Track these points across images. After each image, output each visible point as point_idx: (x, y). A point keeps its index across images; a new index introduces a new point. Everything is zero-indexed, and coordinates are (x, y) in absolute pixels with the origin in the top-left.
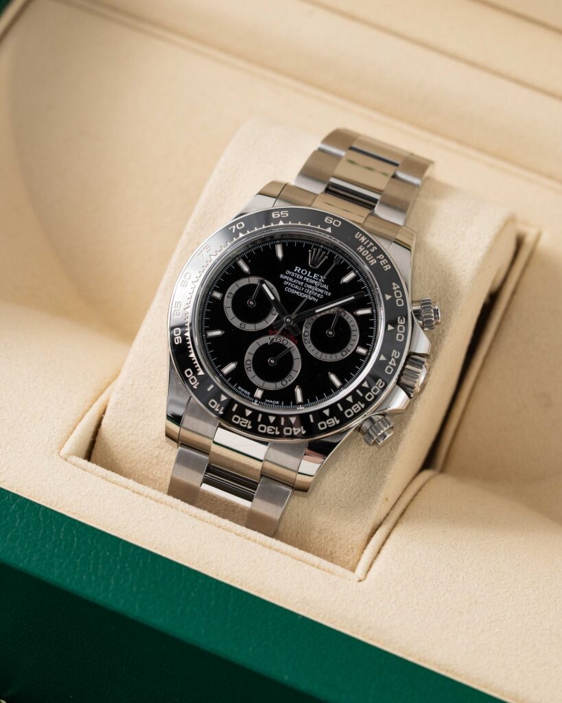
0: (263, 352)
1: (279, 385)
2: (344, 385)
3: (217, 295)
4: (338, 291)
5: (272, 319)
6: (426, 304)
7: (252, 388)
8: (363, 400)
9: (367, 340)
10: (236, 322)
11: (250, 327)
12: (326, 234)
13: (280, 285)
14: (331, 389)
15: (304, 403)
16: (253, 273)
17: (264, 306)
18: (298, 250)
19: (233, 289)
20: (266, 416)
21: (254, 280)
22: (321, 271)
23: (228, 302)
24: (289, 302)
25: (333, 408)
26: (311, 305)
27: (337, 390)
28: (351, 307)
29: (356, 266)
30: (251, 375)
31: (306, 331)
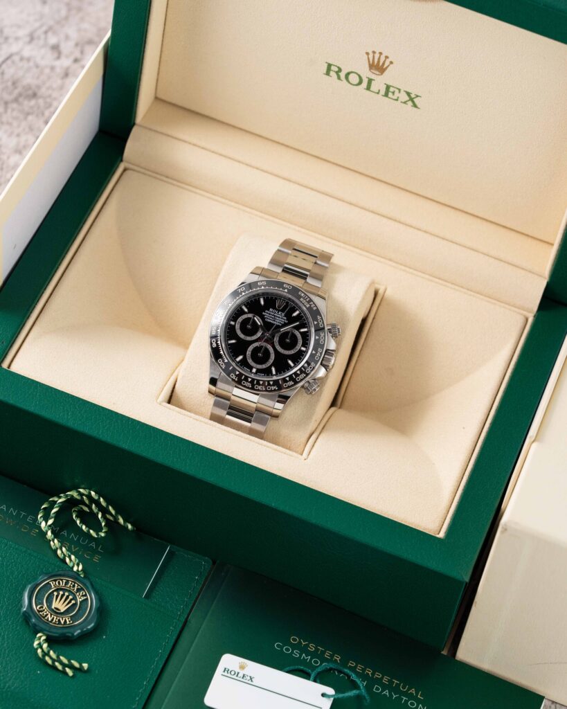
0: (256, 350)
1: (264, 366)
2: (295, 366)
3: (232, 323)
4: (291, 320)
5: (259, 334)
6: (334, 326)
7: (251, 368)
8: (305, 373)
9: (305, 344)
10: (242, 336)
11: (249, 338)
12: (285, 293)
13: (263, 318)
14: (289, 368)
15: (276, 375)
16: (250, 312)
17: (255, 328)
18: (271, 301)
19: (240, 320)
20: (258, 381)
21: (250, 315)
22: (283, 311)
23: (238, 326)
24: (267, 326)
25: (290, 376)
26: (278, 327)
27: (292, 368)
28: (297, 328)
29: (300, 308)
30: (250, 361)
31: (276, 339)
